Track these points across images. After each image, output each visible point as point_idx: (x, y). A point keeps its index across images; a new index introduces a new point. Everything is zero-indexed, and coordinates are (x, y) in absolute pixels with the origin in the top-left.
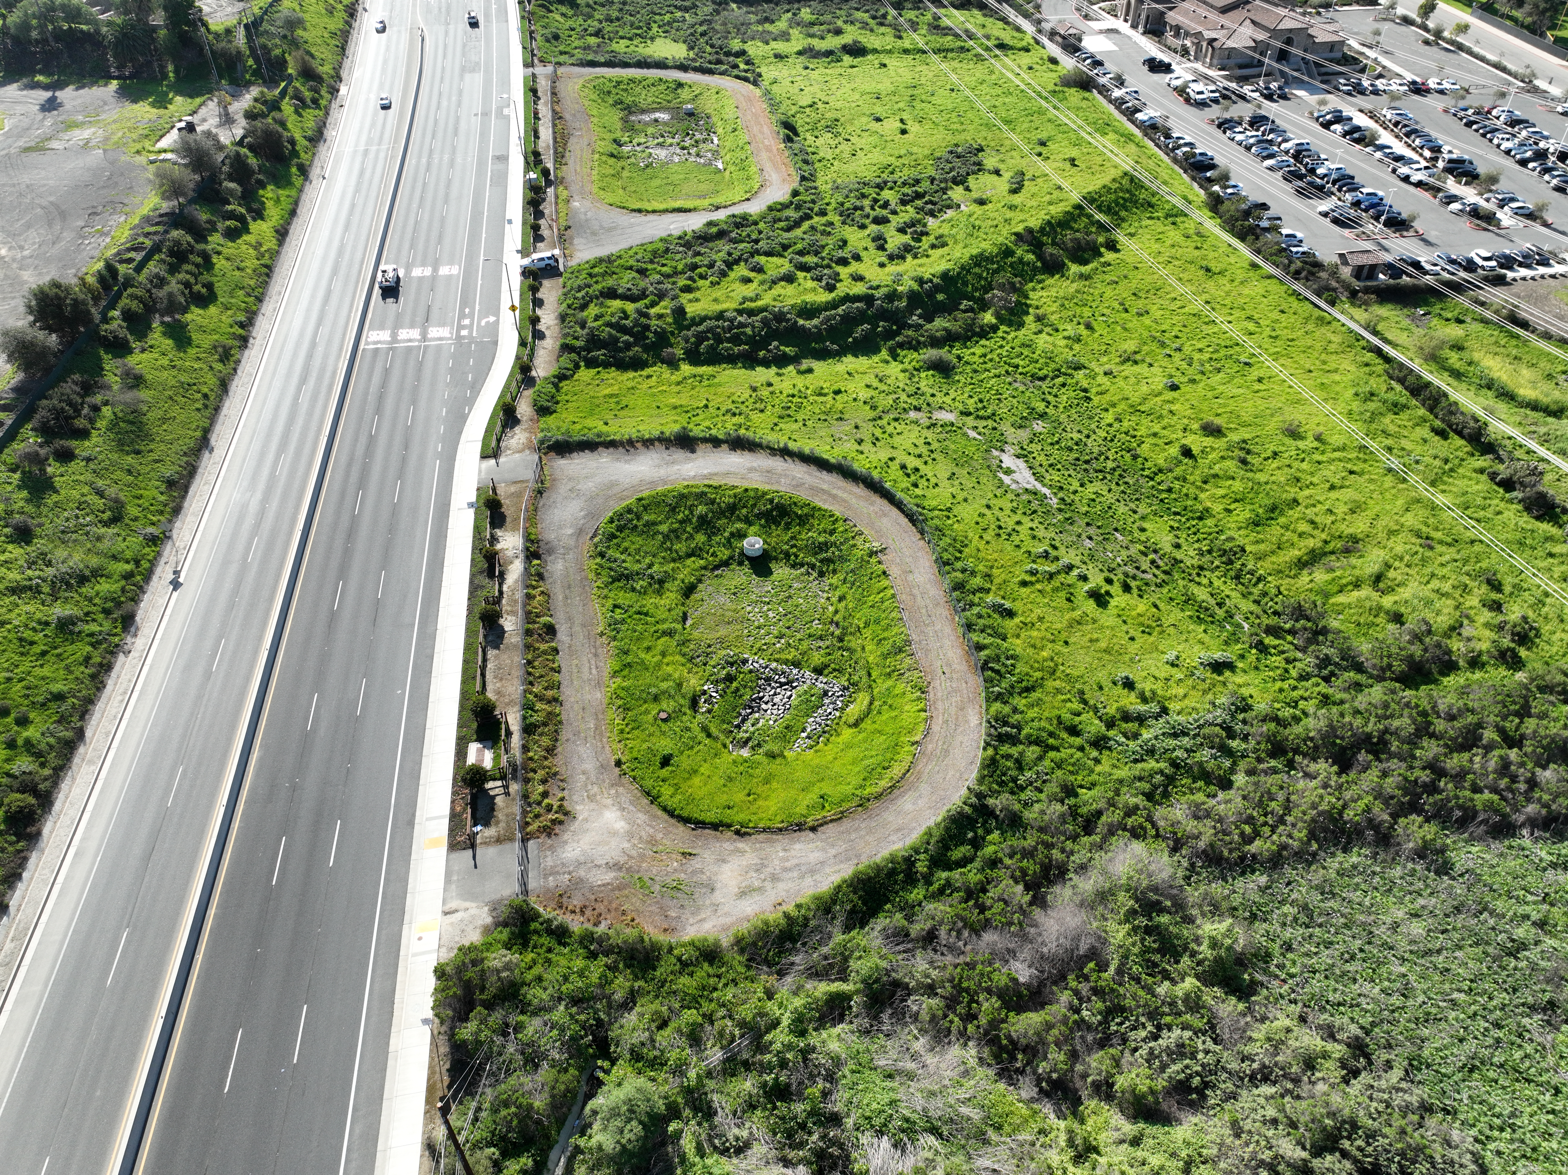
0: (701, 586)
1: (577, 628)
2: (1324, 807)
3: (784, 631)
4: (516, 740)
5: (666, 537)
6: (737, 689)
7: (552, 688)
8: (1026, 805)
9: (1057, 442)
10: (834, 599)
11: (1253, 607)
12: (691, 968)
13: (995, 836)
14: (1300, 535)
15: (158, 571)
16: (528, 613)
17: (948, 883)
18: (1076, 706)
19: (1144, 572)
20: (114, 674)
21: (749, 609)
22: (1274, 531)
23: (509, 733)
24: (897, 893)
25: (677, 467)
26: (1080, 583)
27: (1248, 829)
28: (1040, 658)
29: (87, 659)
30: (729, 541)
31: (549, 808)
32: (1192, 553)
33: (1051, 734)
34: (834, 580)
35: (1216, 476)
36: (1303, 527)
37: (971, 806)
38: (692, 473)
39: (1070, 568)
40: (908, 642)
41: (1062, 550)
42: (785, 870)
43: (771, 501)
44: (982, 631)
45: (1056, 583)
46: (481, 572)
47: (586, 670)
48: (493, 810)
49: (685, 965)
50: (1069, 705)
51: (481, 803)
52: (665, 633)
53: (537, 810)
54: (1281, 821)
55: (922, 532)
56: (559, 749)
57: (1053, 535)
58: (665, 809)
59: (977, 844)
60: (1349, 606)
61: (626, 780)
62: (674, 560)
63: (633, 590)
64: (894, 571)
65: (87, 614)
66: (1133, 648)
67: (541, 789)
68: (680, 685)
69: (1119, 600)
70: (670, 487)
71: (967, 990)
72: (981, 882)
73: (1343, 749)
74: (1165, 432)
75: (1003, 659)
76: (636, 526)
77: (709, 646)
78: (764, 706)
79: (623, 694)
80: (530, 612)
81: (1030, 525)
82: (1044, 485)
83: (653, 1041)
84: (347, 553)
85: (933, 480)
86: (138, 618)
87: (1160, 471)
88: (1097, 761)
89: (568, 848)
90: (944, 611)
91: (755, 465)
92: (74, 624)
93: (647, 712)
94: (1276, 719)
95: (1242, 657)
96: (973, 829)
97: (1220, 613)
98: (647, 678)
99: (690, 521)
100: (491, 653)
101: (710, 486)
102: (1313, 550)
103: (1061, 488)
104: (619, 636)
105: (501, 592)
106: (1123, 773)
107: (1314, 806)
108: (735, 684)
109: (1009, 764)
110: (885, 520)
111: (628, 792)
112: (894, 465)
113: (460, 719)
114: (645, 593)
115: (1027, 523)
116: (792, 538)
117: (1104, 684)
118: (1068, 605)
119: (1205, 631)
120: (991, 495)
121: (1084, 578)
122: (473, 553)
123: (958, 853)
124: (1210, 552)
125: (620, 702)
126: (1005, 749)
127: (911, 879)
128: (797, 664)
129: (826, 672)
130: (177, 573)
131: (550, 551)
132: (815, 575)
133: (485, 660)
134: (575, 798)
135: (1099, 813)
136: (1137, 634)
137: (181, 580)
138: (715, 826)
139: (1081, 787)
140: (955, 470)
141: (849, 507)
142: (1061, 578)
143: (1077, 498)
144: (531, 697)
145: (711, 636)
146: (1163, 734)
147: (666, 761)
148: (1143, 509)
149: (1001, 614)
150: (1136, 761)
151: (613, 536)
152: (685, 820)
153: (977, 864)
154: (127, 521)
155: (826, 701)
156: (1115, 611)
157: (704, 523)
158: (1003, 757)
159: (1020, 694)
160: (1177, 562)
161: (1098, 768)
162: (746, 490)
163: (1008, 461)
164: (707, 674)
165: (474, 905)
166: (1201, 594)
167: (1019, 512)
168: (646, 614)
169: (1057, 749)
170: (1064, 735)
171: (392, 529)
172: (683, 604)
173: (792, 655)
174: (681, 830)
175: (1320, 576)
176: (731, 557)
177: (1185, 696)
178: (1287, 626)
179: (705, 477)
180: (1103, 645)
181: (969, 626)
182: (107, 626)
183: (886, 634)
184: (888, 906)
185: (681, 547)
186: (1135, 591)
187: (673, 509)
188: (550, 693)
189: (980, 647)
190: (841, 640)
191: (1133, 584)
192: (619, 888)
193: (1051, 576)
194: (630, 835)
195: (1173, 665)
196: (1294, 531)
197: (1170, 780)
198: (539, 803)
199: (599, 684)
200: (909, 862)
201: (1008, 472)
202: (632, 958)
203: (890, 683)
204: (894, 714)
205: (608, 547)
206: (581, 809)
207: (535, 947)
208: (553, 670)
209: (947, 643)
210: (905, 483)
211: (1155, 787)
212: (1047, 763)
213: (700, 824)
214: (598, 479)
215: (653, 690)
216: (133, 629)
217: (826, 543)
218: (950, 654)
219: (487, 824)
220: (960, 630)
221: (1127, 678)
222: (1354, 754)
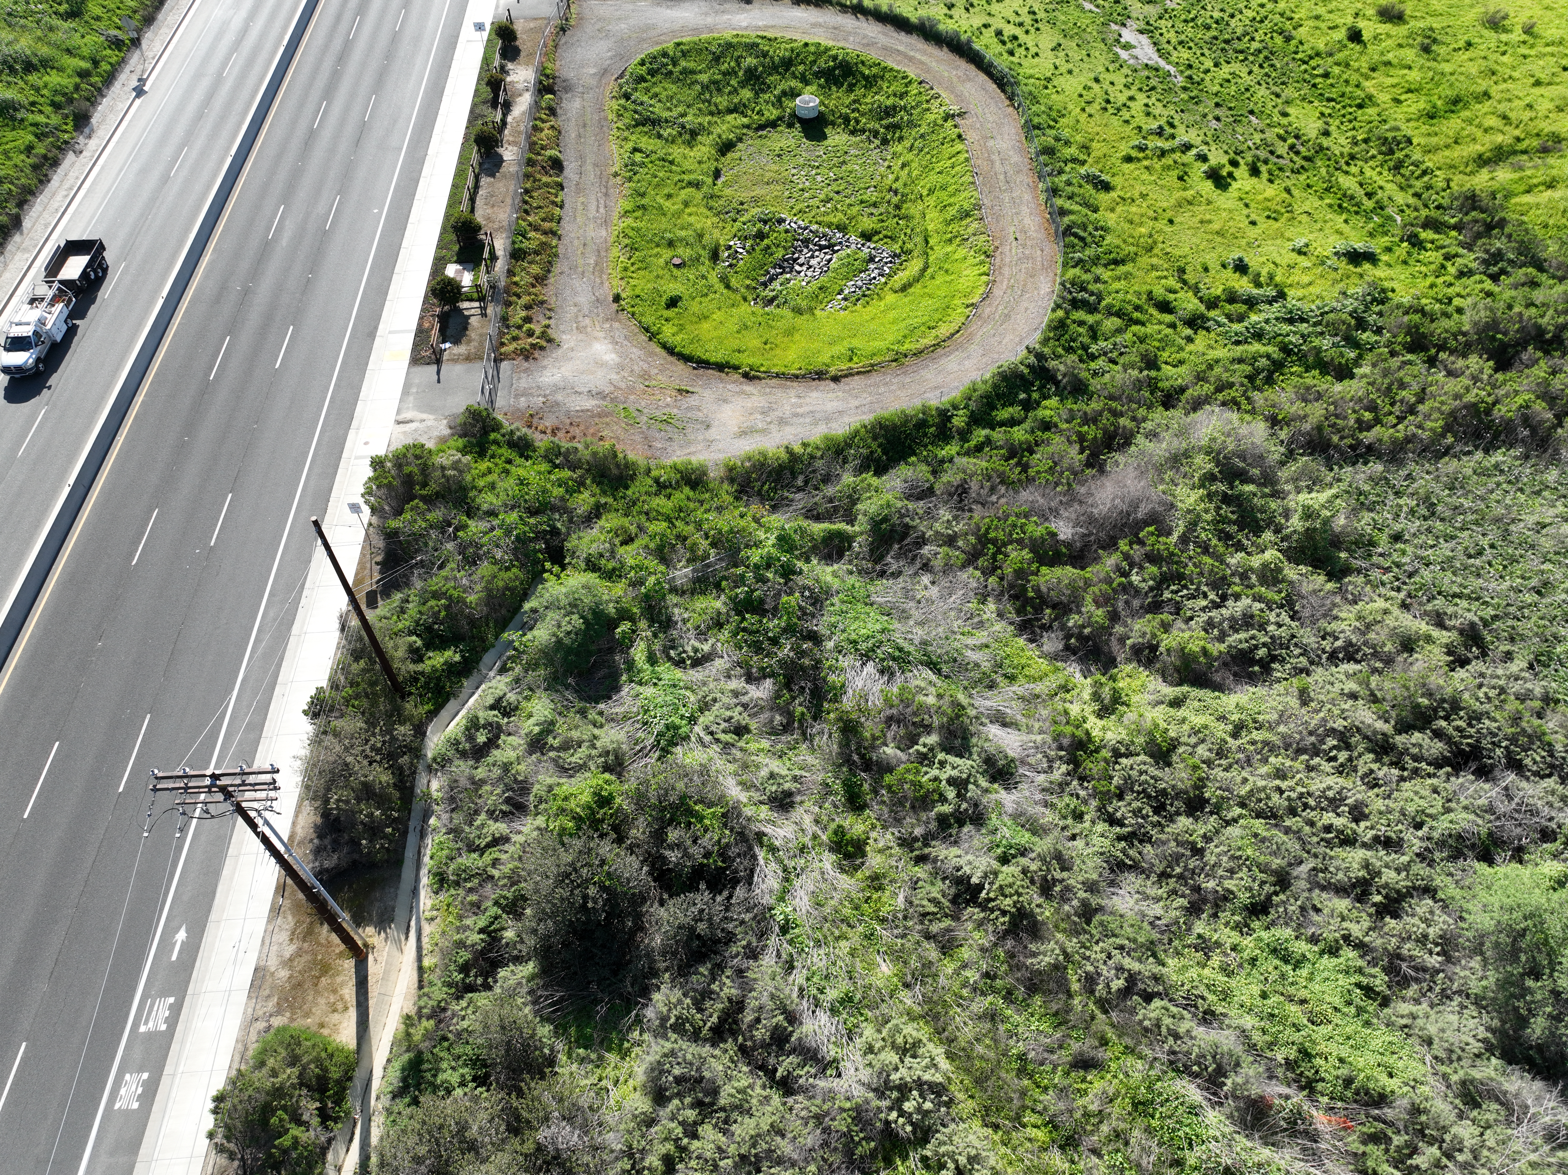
0: (740, 146)
1: (589, 167)
2: (1470, 398)
3: (832, 195)
4: (500, 266)
5: (705, 87)
6: (768, 247)
7: (551, 220)
8: (1095, 374)
9: (1193, 20)
10: (896, 168)
11: (1412, 201)
12: (669, 491)
13: (1053, 402)
14: (1486, 131)
15: (122, 78)
16: (532, 145)
17: (988, 441)
18: (1172, 282)
19: (1279, 157)
20: (61, 170)
21: (794, 171)
22: (1452, 125)
23: (493, 257)
24: (926, 446)
25: (726, 17)
26: (1199, 164)
27: (1368, 416)
28: (1136, 234)
29: (29, 149)
30: (779, 100)
31: (530, 334)
32: (1342, 141)
33: (1137, 308)
34: (899, 148)
35: (1388, 64)
36: (1492, 121)
37: (1028, 366)
38: (744, 24)
39: (1187, 147)
40: (978, 207)
41: (1181, 130)
42: (796, 415)
43: (835, 58)
44: (1070, 198)
45: (1168, 161)
46: (484, 103)
47: (593, 207)
48: (466, 328)
49: (661, 487)
50: (1163, 281)
51: (453, 323)
52: (690, 184)
53: (515, 332)
54: (1412, 410)
55: (1011, 99)
56: (552, 280)
57: (1172, 113)
58: (664, 346)
59: (1028, 406)
60: (1538, 206)
61: (623, 316)
62: (712, 114)
63: (660, 136)
64: (971, 136)
65: (33, 104)
66: (1253, 233)
67: (523, 314)
68: (700, 236)
69: (1243, 181)
70: (716, 35)
71: (994, 541)
72: (1027, 442)
73: (1504, 346)
74: (1331, 16)
75: (1090, 228)
76: (671, 73)
77: (742, 204)
78: (797, 268)
79: (631, 234)
80: (535, 143)
81: (1146, 101)
82: (1169, 63)
83: (613, 552)
84: (336, 76)
85: (1033, 50)
86: (94, 121)
87: (1318, 54)
88: (1190, 340)
89: (547, 373)
90: (1026, 178)
91: (821, 20)
92: (15, 110)
93: (657, 255)
94: (1422, 311)
95: (1389, 250)
96: (1027, 391)
97: (1369, 204)
98: (664, 223)
99: (736, 73)
100: (485, 181)
101: (763, 38)
102: (1499, 148)
103: (1190, 67)
104: (635, 178)
105: (504, 123)
106: (1221, 353)
107: (1457, 397)
108: (766, 241)
109: (1081, 330)
110: (968, 85)
111: (623, 328)
112: (989, 33)
113: (440, 240)
114: (673, 142)
115: (1141, 98)
116: (855, 101)
117: (1211, 265)
118: (1180, 184)
119: (1346, 221)
120: (1101, 69)
121: (1203, 158)
122: (478, 83)
123: (1004, 414)
124: (1366, 141)
125: (627, 241)
126: (1080, 315)
127: (944, 433)
128: (842, 228)
129: (876, 238)
130: (142, 81)
131: (568, 89)
132: (877, 142)
133: (477, 186)
134: (562, 327)
135: (1182, 390)
136: (1260, 220)
137: (146, 88)
138: (721, 367)
139: (1166, 363)
140: (1062, 41)
141: (928, 70)
142: (1177, 156)
143: (1208, 78)
144: (523, 224)
145: (745, 196)
146: (1277, 319)
147: (673, 302)
148: (1289, 92)
149: (1095, 186)
150: (1238, 343)
151: (642, 79)
152: (686, 358)
153: (1027, 425)
154: (87, 18)
155: (872, 266)
156: (1236, 194)
157: (753, 78)
158: (1074, 322)
159: (1105, 266)
160: (1321, 148)
161: (1191, 347)
162: (806, 45)
163: (1128, 35)
164: (734, 230)
165: (431, 417)
166: (1348, 183)
167: (1134, 88)
168: (672, 163)
169: (1143, 324)
170: (1153, 311)
171: (389, 55)
172: (717, 160)
173: (837, 218)
174: (680, 367)
175: (1504, 175)
176: (780, 118)
177: (1310, 284)
178: (1453, 221)
179: (758, 28)
180: (1216, 226)
181: (1054, 191)
182: (55, 120)
183: (952, 200)
184: (913, 459)
185: (722, 101)
186: (1265, 175)
187: (717, 59)
188: (547, 225)
189: (1063, 212)
190: (898, 207)
191: (1263, 168)
192: (600, 416)
193: (1163, 153)
194: (620, 367)
195: (1300, 252)
196: (1479, 126)
197: (1278, 366)
198: (519, 327)
199: (606, 223)
200: (944, 416)
201: (1127, 47)
202: (603, 476)
203: (949, 249)
204: (948, 278)
205: (636, 90)
206: (568, 339)
207: (493, 456)
208: (554, 203)
209: (1025, 210)
210: (1000, 48)
211: (1258, 372)
212: (1128, 336)
213: (703, 364)
214: (632, 22)
215: (668, 235)
216: (87, 130)
217: (894, 107)
218: (1027, 221)
219: (456, 341)
220: (1043, 197)
221: (1241, 260)
222: (1518, 353)
